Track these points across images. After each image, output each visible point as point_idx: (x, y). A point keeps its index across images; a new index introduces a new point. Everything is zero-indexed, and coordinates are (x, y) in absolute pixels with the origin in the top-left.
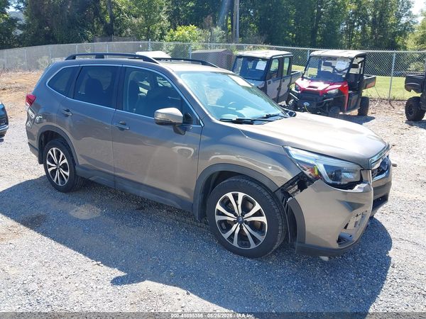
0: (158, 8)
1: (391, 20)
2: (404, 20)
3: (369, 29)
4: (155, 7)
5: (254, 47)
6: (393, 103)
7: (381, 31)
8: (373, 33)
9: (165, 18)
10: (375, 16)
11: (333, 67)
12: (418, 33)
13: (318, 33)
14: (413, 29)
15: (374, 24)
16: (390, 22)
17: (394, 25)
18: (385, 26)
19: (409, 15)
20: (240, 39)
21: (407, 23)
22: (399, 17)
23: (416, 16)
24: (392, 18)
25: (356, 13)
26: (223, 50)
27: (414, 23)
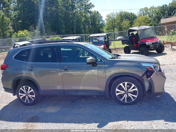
0: (7, 24)
1: (97, 23)
2: (101, 22)
3: (91, 26)
4: (6, 23)
5: (53, 36)
6: (116, 50)
7: (95, 27)
8: (92, 28)
9: (11, 28)
10: (92, 22)
11: (98, 40)
12: (106, 27)
13: (74, 29)
14: (104, 25)
15: (92, 24)
16: (97, 24)
17: (98, 24)
18: (96, 25)
19: (102, 20)
20: (46, 34)
21: (102, 23)
22: (99, 21)
23: (104, 21)
24: (97, 22)
25: (85, 21)
26: (42, 39)
27: (104, 23)
